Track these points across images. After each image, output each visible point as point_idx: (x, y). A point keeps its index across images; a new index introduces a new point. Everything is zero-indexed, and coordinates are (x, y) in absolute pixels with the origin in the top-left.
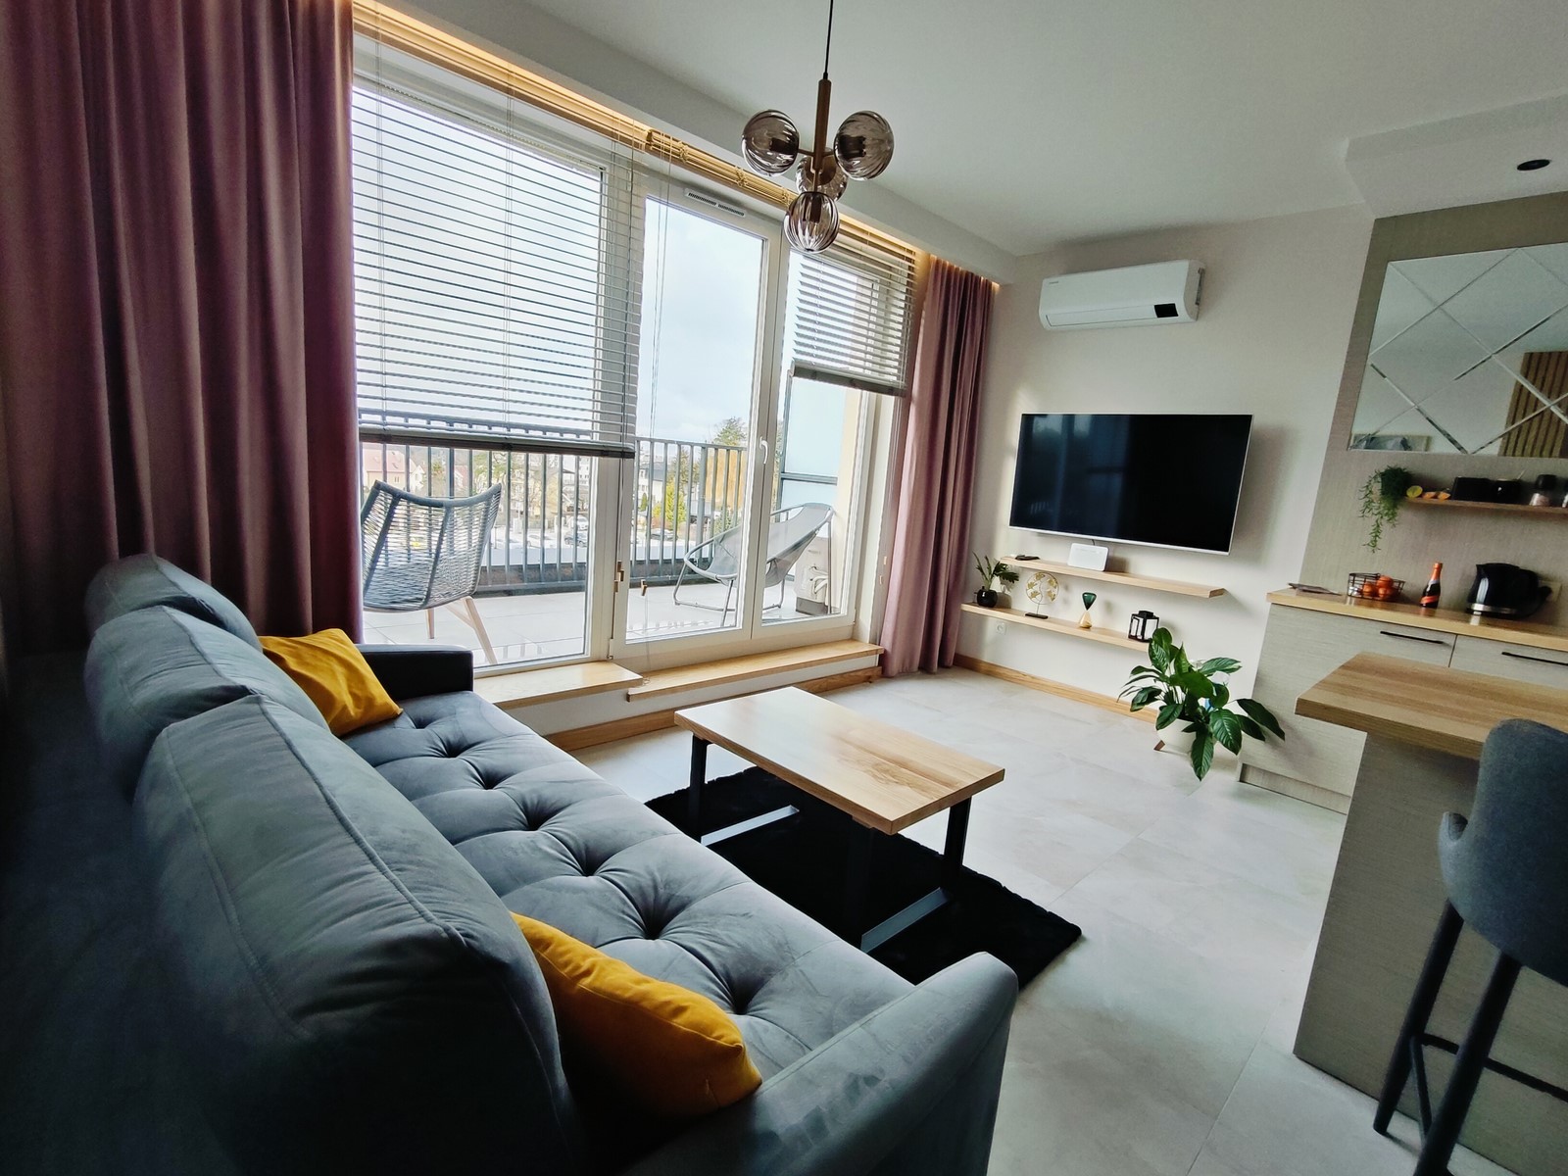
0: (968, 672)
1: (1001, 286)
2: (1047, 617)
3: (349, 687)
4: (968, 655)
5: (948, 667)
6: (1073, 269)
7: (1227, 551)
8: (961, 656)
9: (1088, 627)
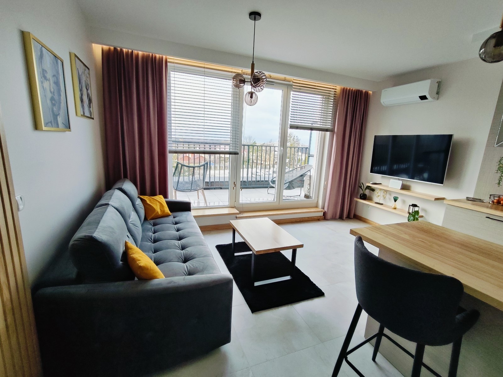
0: (358, 221)
1: (372, 92)
2: (383, 204)
3: (160, 208)
4: (358, 215)
5: (351, 219)
6: (395, 85)
7: (443, 184)
8: (356, 215)
9: (395, 208)
